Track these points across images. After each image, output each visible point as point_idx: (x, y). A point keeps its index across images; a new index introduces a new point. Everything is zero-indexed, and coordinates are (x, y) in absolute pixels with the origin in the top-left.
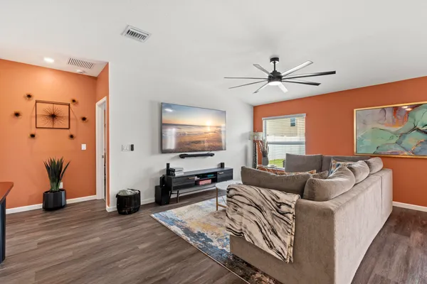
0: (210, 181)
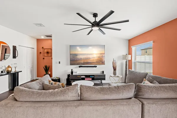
0: (91, 79)
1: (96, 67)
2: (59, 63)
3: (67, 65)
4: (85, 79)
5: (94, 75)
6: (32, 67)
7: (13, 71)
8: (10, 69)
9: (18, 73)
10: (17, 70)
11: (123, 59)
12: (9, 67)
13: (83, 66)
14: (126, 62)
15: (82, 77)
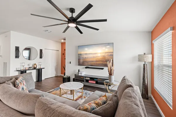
1: (102, 69)
2: (69, 63)
3: (76, 65)
4: (89, 81)
5: (97, 78)
6: (57, 66)
7: (37, 68)
8: (35, 66)
9: (41, 69)
10: (42, 67)
11: (140, 60)
12: (35, 64)
13: (90, 67)
14: (144, 65)
15: (87, 78)
